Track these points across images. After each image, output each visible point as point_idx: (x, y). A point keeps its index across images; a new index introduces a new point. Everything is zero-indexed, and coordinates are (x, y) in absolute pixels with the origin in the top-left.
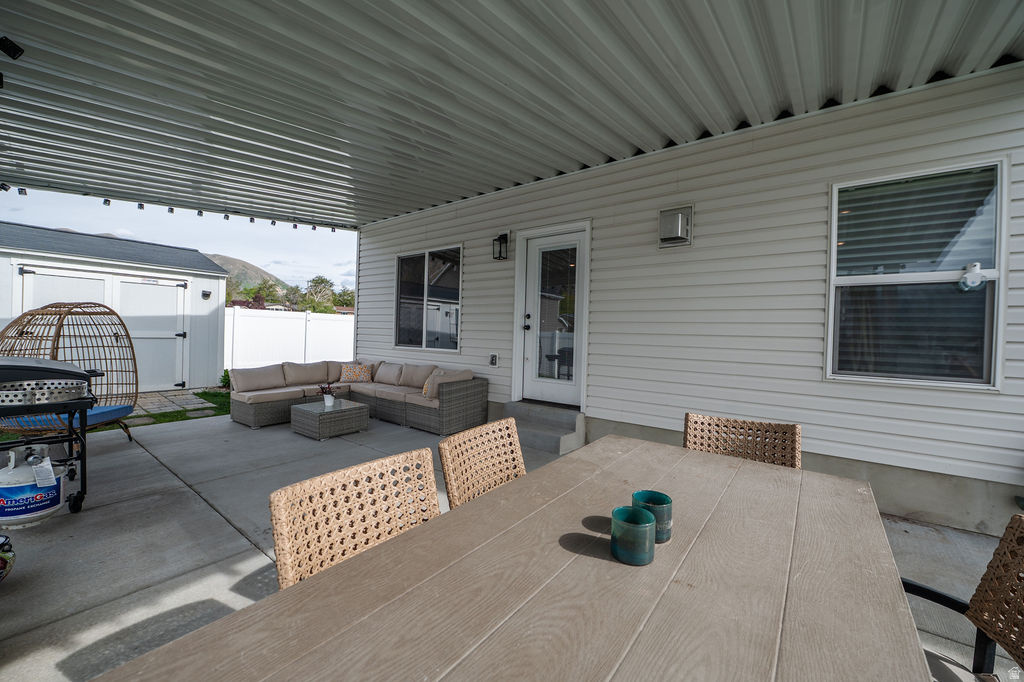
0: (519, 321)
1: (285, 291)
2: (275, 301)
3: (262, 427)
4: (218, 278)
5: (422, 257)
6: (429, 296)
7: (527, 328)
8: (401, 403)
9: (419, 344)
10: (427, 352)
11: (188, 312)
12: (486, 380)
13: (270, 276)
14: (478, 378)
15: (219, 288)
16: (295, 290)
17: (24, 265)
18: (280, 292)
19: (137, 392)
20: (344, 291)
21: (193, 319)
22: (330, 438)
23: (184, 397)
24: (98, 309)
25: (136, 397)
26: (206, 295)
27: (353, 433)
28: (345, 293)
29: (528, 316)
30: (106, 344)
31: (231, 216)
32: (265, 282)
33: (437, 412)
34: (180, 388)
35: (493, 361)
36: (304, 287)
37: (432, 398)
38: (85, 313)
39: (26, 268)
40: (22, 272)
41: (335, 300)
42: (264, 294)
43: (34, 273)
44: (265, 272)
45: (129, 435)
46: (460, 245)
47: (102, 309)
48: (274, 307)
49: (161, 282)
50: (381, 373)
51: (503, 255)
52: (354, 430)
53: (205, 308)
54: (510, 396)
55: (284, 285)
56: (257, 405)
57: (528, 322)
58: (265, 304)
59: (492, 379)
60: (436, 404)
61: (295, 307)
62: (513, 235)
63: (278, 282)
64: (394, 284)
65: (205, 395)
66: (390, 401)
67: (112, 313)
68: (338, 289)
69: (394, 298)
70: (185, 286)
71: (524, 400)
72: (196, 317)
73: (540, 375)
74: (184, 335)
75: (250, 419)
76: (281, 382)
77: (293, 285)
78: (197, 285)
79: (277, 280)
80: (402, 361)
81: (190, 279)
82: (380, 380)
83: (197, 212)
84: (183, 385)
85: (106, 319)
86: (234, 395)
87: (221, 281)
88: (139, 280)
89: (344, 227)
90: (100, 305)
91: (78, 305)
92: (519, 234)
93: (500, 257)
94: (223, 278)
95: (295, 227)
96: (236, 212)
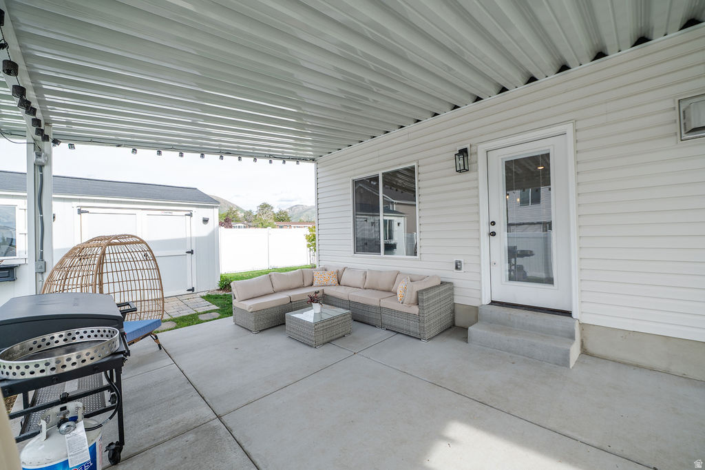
0: (485, 229)
1: (243, 214)
2: (238, 221)
3: (260, 331)
4: (213, 207)
5: (376, 179)
6: (384, 212)
7: (493, 234)
8: (375, 307)
9: (379, 251)
10: (386, 258)
11: (195, 234)
12: (451, 283)
13: (233, 205)
14: (447, 283)
15: (214, 215)
16: (249, 213)
17: (81, 207)
18: (241, 215)
19: (163, 298)
20: (280, 212)
21: (198, 239)
22: (324, 344)
23: (194, 300)
24: (131, 240)
25: (163, 302)
26: (205, 221)
27: (340, 337)
28: (281, 213)
29: (493, 223)
30: (138, 268)
31: (225, 157)
32: (231, 209)
33: (418, 318)
34: (191, 292)
35: (458, 266)
36: (255, 210)
37: (410, 304)
38: (121, 244)
39: (82, 209)
40: (80, 212)
41: (275, 217)
42: (231, 217)
43: (88, 212)
44: (229, 203)
45: (159, 345)
46: (415, 164)
47: (134, 239)
48: (238, 225)
49: (174, 213)
50: (346, 278)
51: (466, 168)
52: (340, 335)
53: (205, 231)
54: (480, 299)
55: (242, 211)
56: (257, 313)
57: (493, 229)
58: (232, 223)
59: (457, 282)
60: (415, 310)
61: (251, 224)
62: (473, 148)
63: (238, 209)
64: (351, 202)
65: (208, 298)
66: (364, 305)
67: (142, 242)
68: (276, 210)
69: (351, 214)
70: (191, 215)
71: (493, 303)
72: (199, 237)
73: (511, 279)
74: (192, 252)
75: (252, 325)
76: (271, 290)
77: (248, 209)
78: (199, 213)
79: (237, 207)
80: (366, 267)
81: (194, 209)
82: (347, 284)
83: (200, 155)
84: (193, 290)
85: (138, 247)
86: (235, 303)
87: (215, 209)
88: (159, 212)
89: (305, 160)
90: (132, 236)
91: (116, 237)
92: (480, 146)
93: (464, 170)
94: (217, 207)
95: (271, 162)
96: (228, 153)
